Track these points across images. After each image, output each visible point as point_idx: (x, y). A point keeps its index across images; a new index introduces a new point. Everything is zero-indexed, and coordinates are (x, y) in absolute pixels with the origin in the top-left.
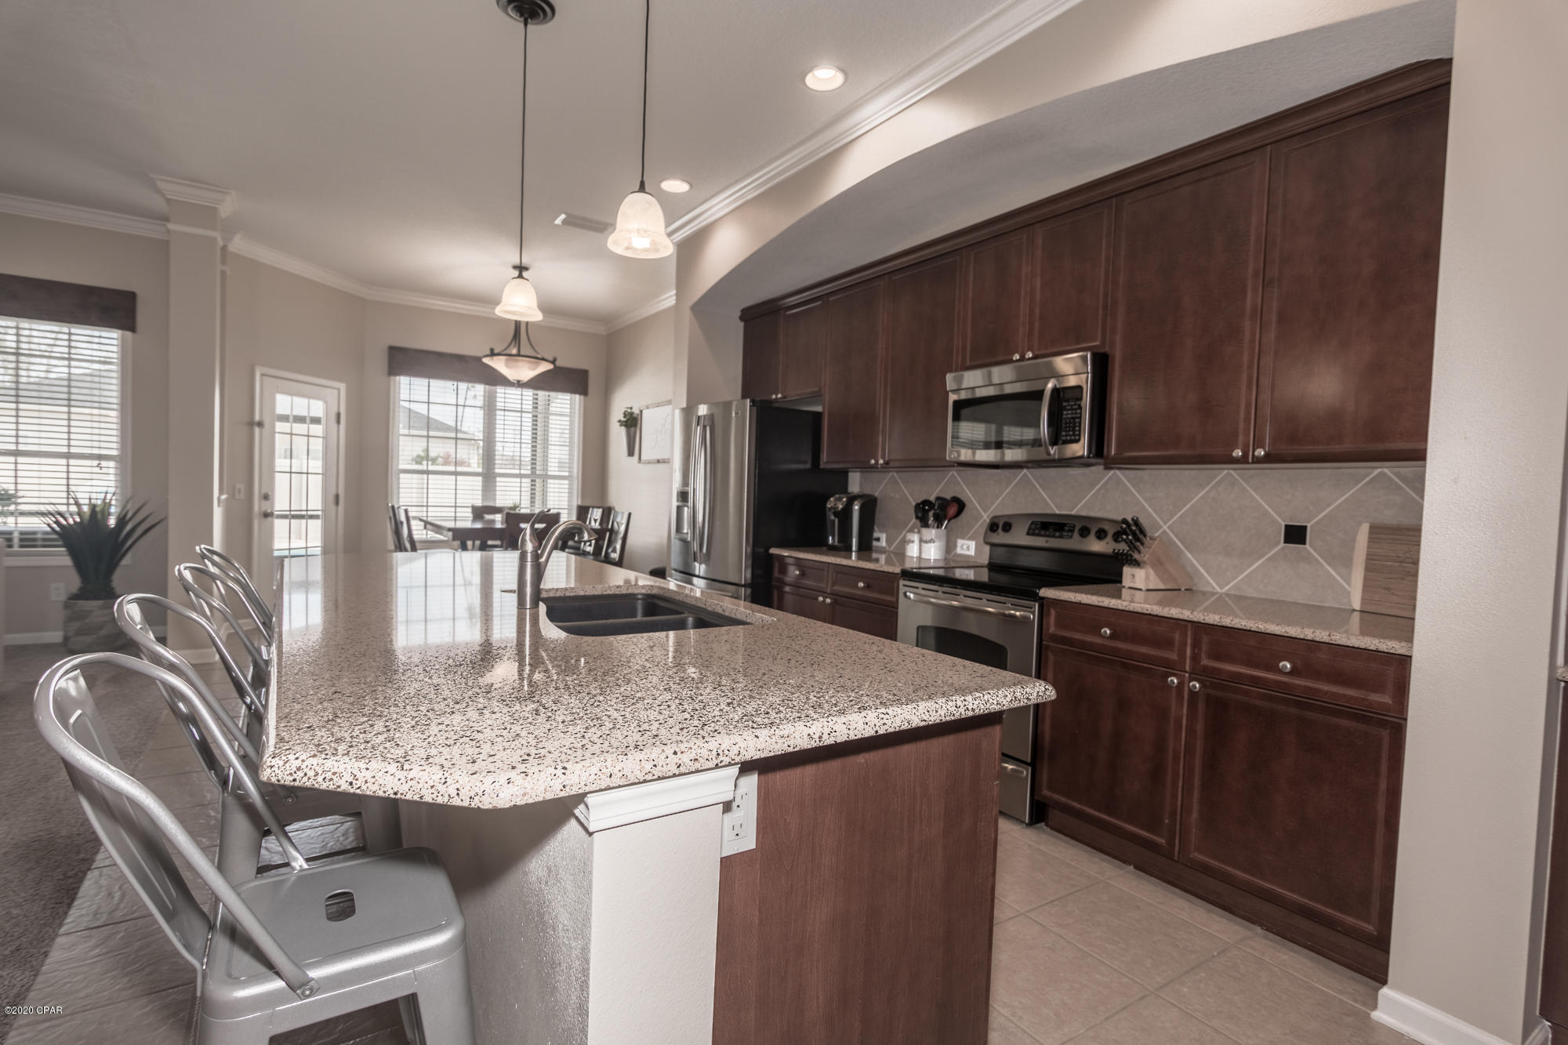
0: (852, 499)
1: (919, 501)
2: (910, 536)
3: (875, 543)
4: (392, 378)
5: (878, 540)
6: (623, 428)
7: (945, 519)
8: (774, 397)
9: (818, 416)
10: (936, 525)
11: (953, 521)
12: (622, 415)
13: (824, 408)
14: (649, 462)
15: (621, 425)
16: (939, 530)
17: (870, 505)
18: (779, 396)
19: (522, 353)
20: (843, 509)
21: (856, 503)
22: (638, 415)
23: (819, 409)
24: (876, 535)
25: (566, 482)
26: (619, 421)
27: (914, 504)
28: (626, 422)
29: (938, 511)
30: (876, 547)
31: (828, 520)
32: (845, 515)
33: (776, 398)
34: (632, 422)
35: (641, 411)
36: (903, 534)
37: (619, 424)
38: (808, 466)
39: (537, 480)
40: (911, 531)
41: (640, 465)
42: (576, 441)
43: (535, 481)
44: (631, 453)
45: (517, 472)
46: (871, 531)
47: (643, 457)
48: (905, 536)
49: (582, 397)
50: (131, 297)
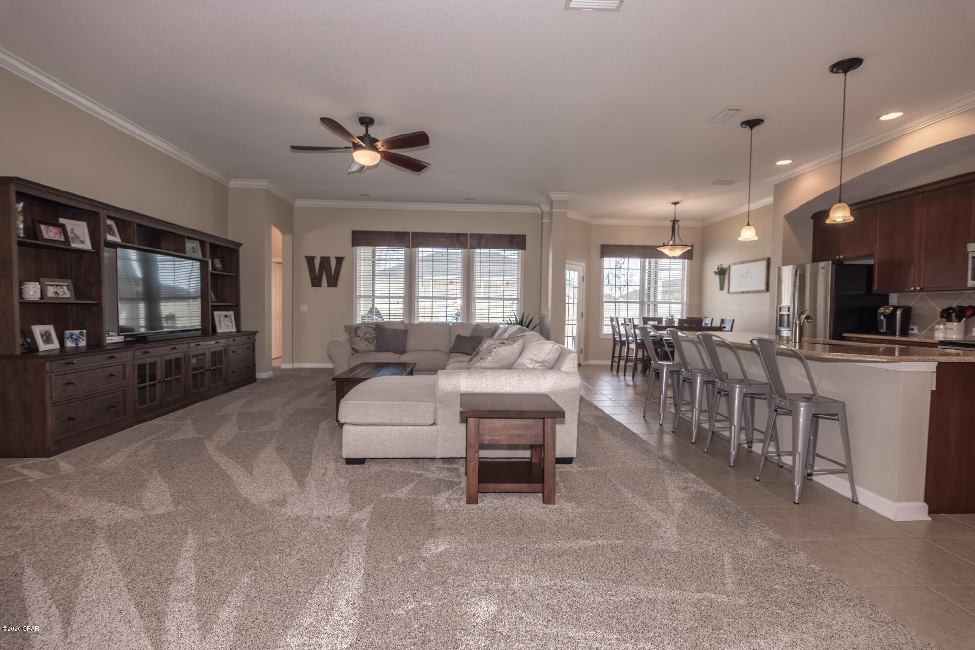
0: (896, 309)
1: (945, 308)
2: (937, 327)
3: (910, 332)
4: (602, 259)
5: (912, 330)
6: (717, 276)
7: (964, 317)
8: (838, 257)
9: (870, 267)
10: (957, 321)
11: (969, 318)
12: (716, 269)
13: (875, 261)
14: (736, 293)
15: (716, 274)
16: (959, 323)
17: (907, 312)
18: (842, 257)
19: (676, 243)
20: (890, 314)
21: (899, 310)
22: (727, 268)
23: (870, 262)
24: (911, 327)
25: (680, 305)
26: (715, 272)
27: (940, 311)
28: (719, 272)
29: (959, 313)
30: (911, 333)
31: (879, 320)
32: (891, 317)
33: (840, 258)
34: (722, 272)
35: (730, 267)
36: (932, 325)
37: (714, 274)
38: (864, 292)
39: (651, 304)
40: (938, 323)
41: (729, 295)
42: (686, 283)
43: (649, 305)
44: (722, 288)
45: (626, 300)
46: (908, 325)
47: (731, 291)
48: (933, 327)
49: (689, 260)
50: (523, 237)
